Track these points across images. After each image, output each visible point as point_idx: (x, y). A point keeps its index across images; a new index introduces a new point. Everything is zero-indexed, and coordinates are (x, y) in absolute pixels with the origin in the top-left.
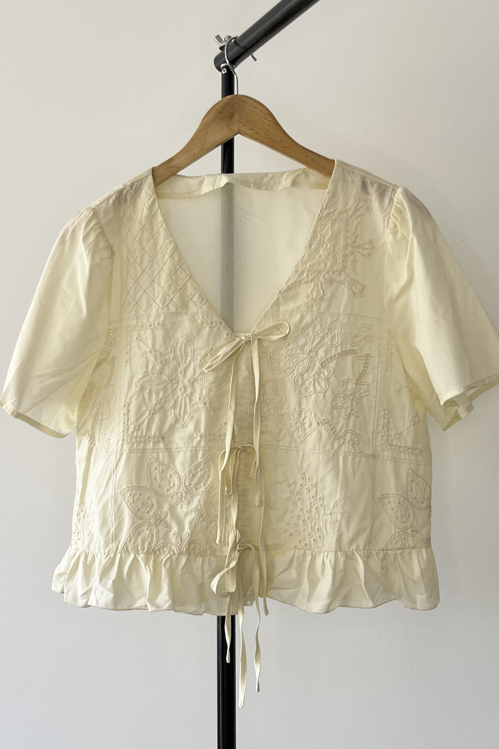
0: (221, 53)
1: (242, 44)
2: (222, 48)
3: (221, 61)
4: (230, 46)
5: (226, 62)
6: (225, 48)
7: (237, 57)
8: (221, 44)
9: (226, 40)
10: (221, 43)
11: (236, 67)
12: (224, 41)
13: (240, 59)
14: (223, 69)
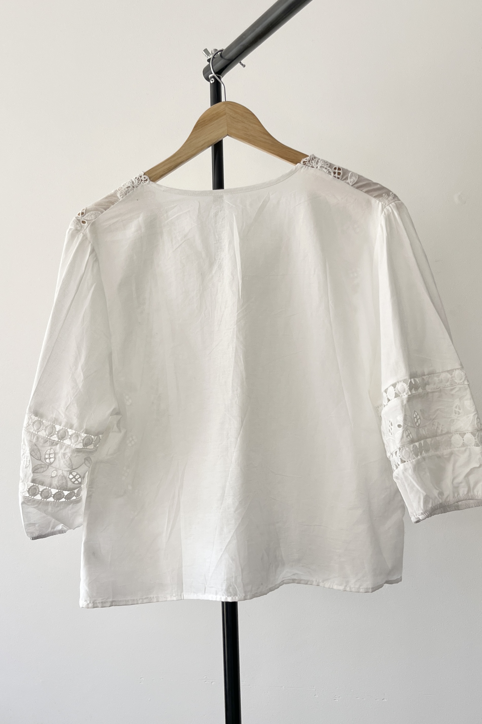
0: (207, 65)
1: (227, 56)
3: (208, 72)
4: (215, 58)
6: (212, 60)
7: (223, 68)
8: (208, 57)
9: (213, 52)
11: (222, 77)
13: (226, 69)
14: (211, 79)
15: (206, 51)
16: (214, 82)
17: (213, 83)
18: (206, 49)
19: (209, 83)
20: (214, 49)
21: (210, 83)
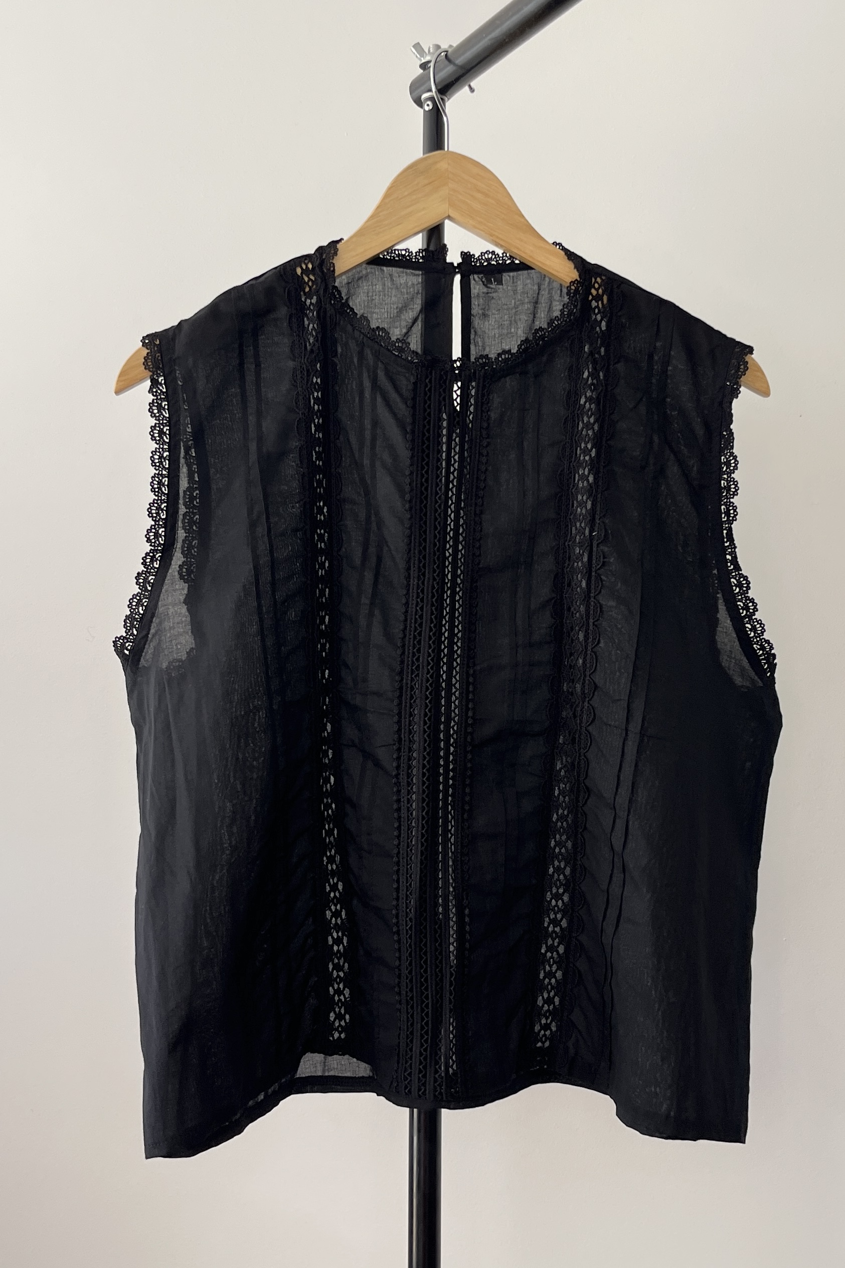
0: (421, 75)
1: (460, 60)
2: (424, 66)
3: (423, 88)
4: (439, 61)
5: (430, 90)
6: (432, 64)
7: (453, 81)
8: (422, 59)
9: (431, 51)
10: (422, 56)
11: (449, 99)
12: (427, 51)
13: (457, 83)
14: (425, 102)
15: (417, 46)
16: (431, 107)
17: (430, 111)
18: (418, 43)
19: (422, 110)
20: (433, 45)
21: (424, 110)
